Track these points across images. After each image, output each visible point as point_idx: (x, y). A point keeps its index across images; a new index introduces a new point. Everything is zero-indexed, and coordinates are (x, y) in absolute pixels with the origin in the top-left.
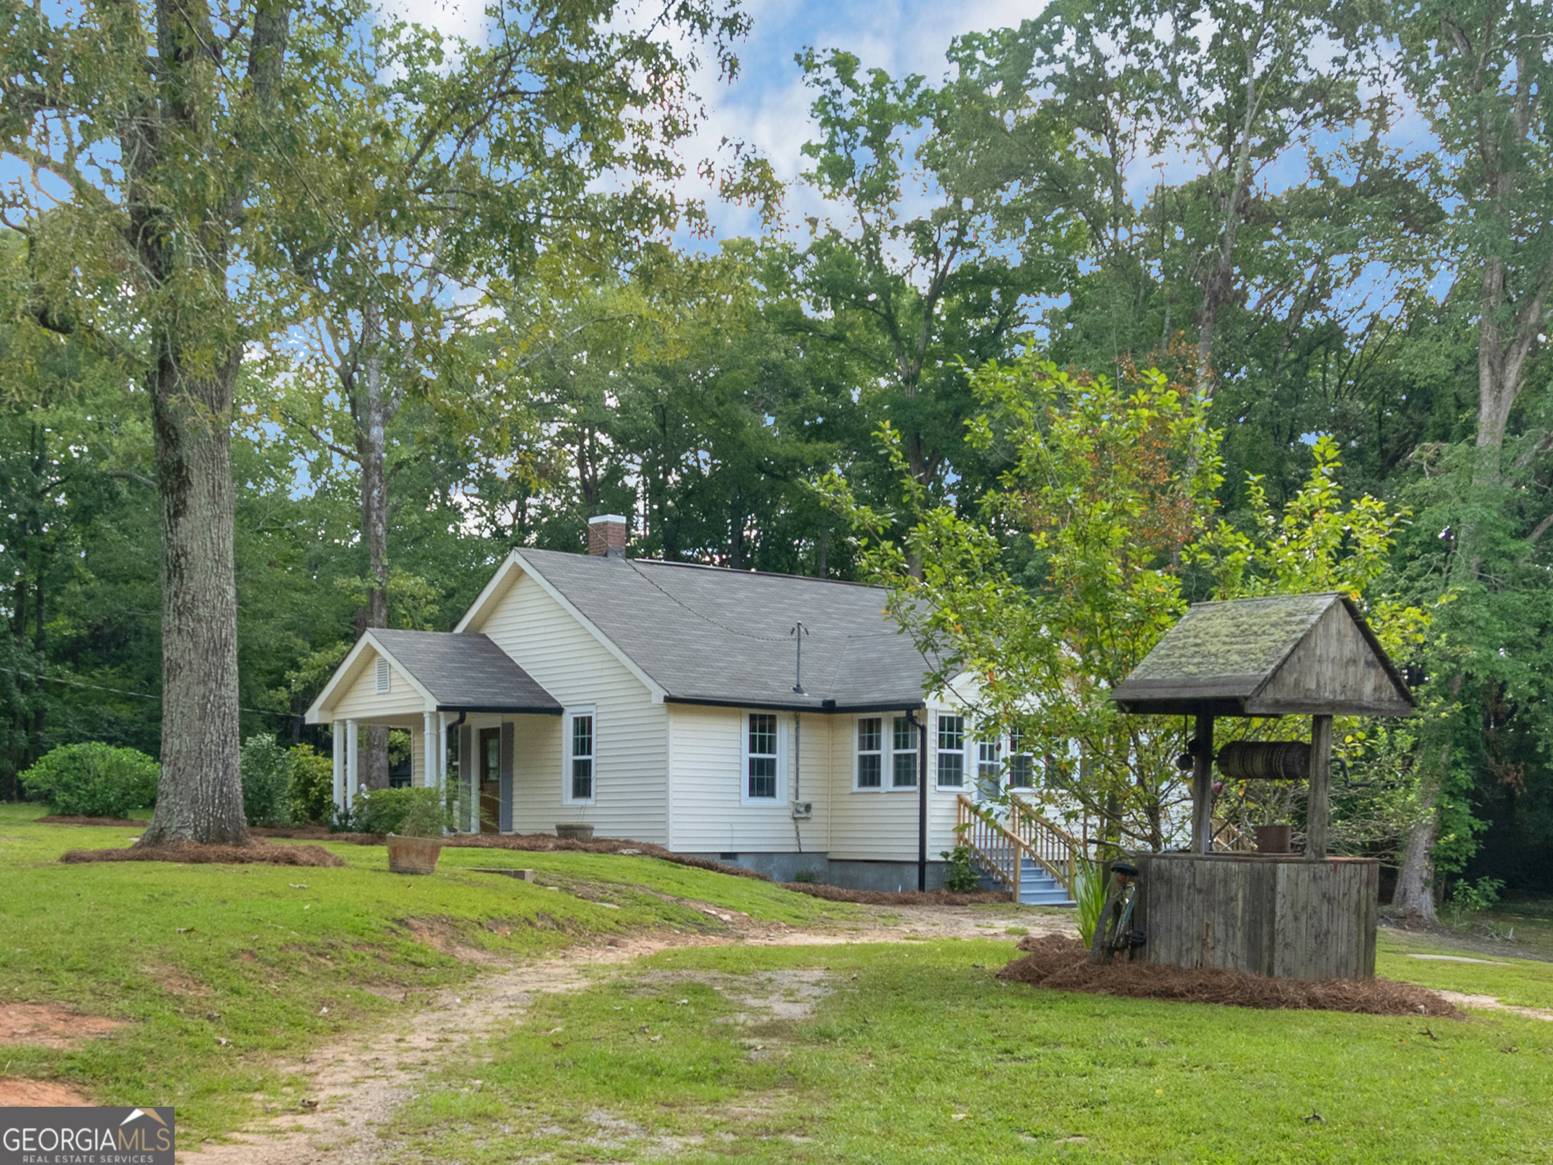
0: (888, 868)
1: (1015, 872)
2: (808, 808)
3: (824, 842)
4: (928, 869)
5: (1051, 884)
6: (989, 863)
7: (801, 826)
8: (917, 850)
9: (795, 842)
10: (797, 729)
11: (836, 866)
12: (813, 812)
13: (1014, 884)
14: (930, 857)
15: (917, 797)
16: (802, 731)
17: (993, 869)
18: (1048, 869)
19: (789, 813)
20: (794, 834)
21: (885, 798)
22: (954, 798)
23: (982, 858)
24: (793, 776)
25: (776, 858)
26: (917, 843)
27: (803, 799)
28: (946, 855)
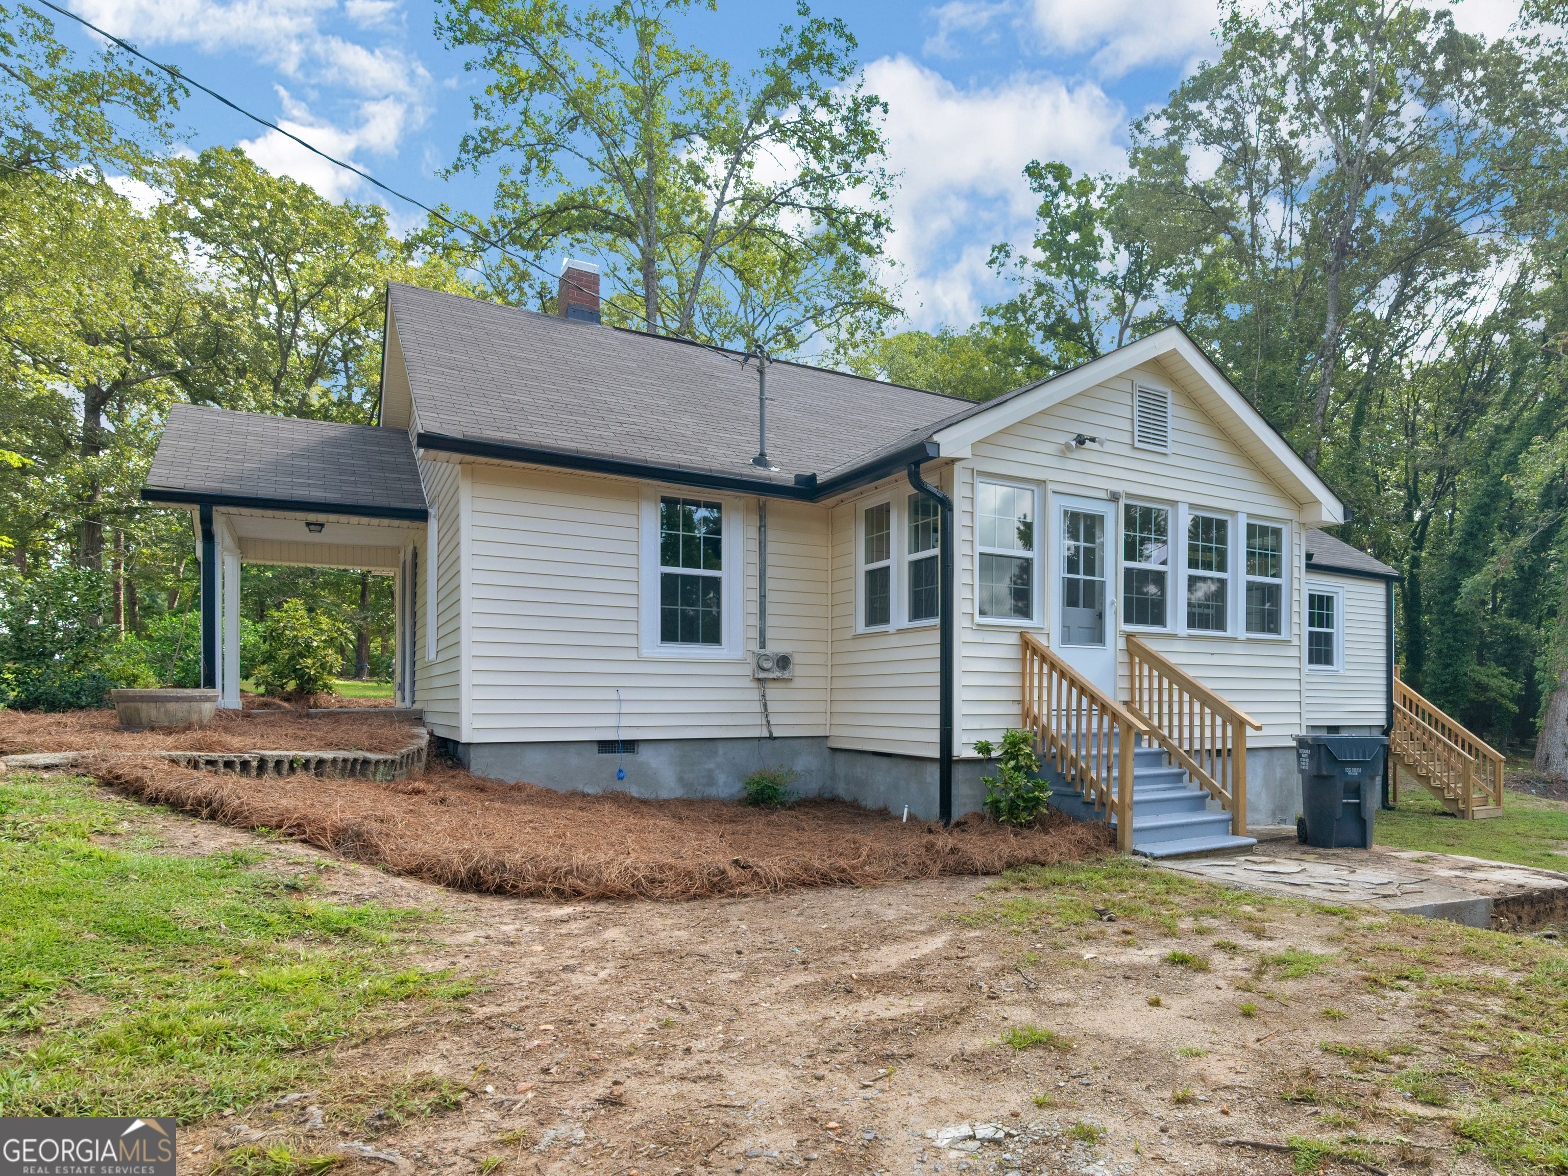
0: (904, 766)
1: (1122, 780)
2: (784, 662)
3: (820, 719)
4: (959, 774)
5: (1198, 803)
6: (1074, 762)
7: (773, 692)
8: (936, 737)
9: (760, 720)
10: (762, 528)
11: (841, 758)
12: (796, 670)
13: (1122, 808)
14: (963, 749)
15: (936, 637)
16: (771, 535)
17: (1082, 777)
18: (1194, 772)
19: (748, 670)
20: (757, 707)
21: (895, 641)
22: (1014, 639)
23: (1063, 751)
24: (755, 608)
25: (721, 748)
26: (936, 723)
27: (774, 648)
28: (985, 748)
